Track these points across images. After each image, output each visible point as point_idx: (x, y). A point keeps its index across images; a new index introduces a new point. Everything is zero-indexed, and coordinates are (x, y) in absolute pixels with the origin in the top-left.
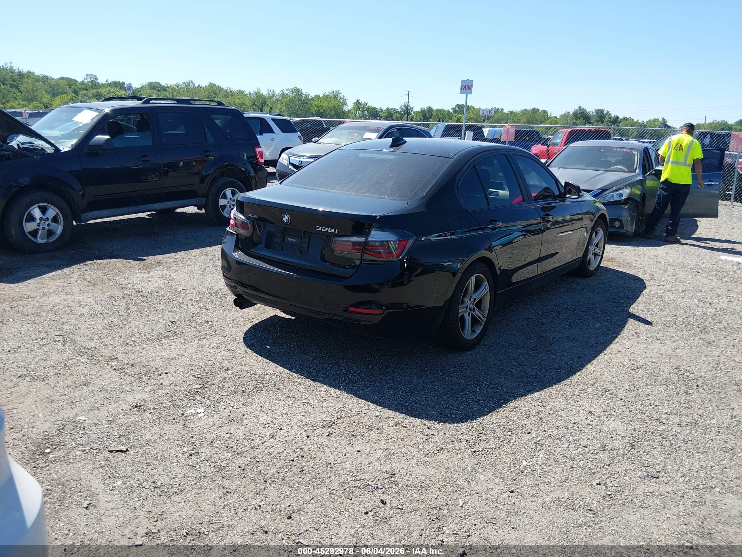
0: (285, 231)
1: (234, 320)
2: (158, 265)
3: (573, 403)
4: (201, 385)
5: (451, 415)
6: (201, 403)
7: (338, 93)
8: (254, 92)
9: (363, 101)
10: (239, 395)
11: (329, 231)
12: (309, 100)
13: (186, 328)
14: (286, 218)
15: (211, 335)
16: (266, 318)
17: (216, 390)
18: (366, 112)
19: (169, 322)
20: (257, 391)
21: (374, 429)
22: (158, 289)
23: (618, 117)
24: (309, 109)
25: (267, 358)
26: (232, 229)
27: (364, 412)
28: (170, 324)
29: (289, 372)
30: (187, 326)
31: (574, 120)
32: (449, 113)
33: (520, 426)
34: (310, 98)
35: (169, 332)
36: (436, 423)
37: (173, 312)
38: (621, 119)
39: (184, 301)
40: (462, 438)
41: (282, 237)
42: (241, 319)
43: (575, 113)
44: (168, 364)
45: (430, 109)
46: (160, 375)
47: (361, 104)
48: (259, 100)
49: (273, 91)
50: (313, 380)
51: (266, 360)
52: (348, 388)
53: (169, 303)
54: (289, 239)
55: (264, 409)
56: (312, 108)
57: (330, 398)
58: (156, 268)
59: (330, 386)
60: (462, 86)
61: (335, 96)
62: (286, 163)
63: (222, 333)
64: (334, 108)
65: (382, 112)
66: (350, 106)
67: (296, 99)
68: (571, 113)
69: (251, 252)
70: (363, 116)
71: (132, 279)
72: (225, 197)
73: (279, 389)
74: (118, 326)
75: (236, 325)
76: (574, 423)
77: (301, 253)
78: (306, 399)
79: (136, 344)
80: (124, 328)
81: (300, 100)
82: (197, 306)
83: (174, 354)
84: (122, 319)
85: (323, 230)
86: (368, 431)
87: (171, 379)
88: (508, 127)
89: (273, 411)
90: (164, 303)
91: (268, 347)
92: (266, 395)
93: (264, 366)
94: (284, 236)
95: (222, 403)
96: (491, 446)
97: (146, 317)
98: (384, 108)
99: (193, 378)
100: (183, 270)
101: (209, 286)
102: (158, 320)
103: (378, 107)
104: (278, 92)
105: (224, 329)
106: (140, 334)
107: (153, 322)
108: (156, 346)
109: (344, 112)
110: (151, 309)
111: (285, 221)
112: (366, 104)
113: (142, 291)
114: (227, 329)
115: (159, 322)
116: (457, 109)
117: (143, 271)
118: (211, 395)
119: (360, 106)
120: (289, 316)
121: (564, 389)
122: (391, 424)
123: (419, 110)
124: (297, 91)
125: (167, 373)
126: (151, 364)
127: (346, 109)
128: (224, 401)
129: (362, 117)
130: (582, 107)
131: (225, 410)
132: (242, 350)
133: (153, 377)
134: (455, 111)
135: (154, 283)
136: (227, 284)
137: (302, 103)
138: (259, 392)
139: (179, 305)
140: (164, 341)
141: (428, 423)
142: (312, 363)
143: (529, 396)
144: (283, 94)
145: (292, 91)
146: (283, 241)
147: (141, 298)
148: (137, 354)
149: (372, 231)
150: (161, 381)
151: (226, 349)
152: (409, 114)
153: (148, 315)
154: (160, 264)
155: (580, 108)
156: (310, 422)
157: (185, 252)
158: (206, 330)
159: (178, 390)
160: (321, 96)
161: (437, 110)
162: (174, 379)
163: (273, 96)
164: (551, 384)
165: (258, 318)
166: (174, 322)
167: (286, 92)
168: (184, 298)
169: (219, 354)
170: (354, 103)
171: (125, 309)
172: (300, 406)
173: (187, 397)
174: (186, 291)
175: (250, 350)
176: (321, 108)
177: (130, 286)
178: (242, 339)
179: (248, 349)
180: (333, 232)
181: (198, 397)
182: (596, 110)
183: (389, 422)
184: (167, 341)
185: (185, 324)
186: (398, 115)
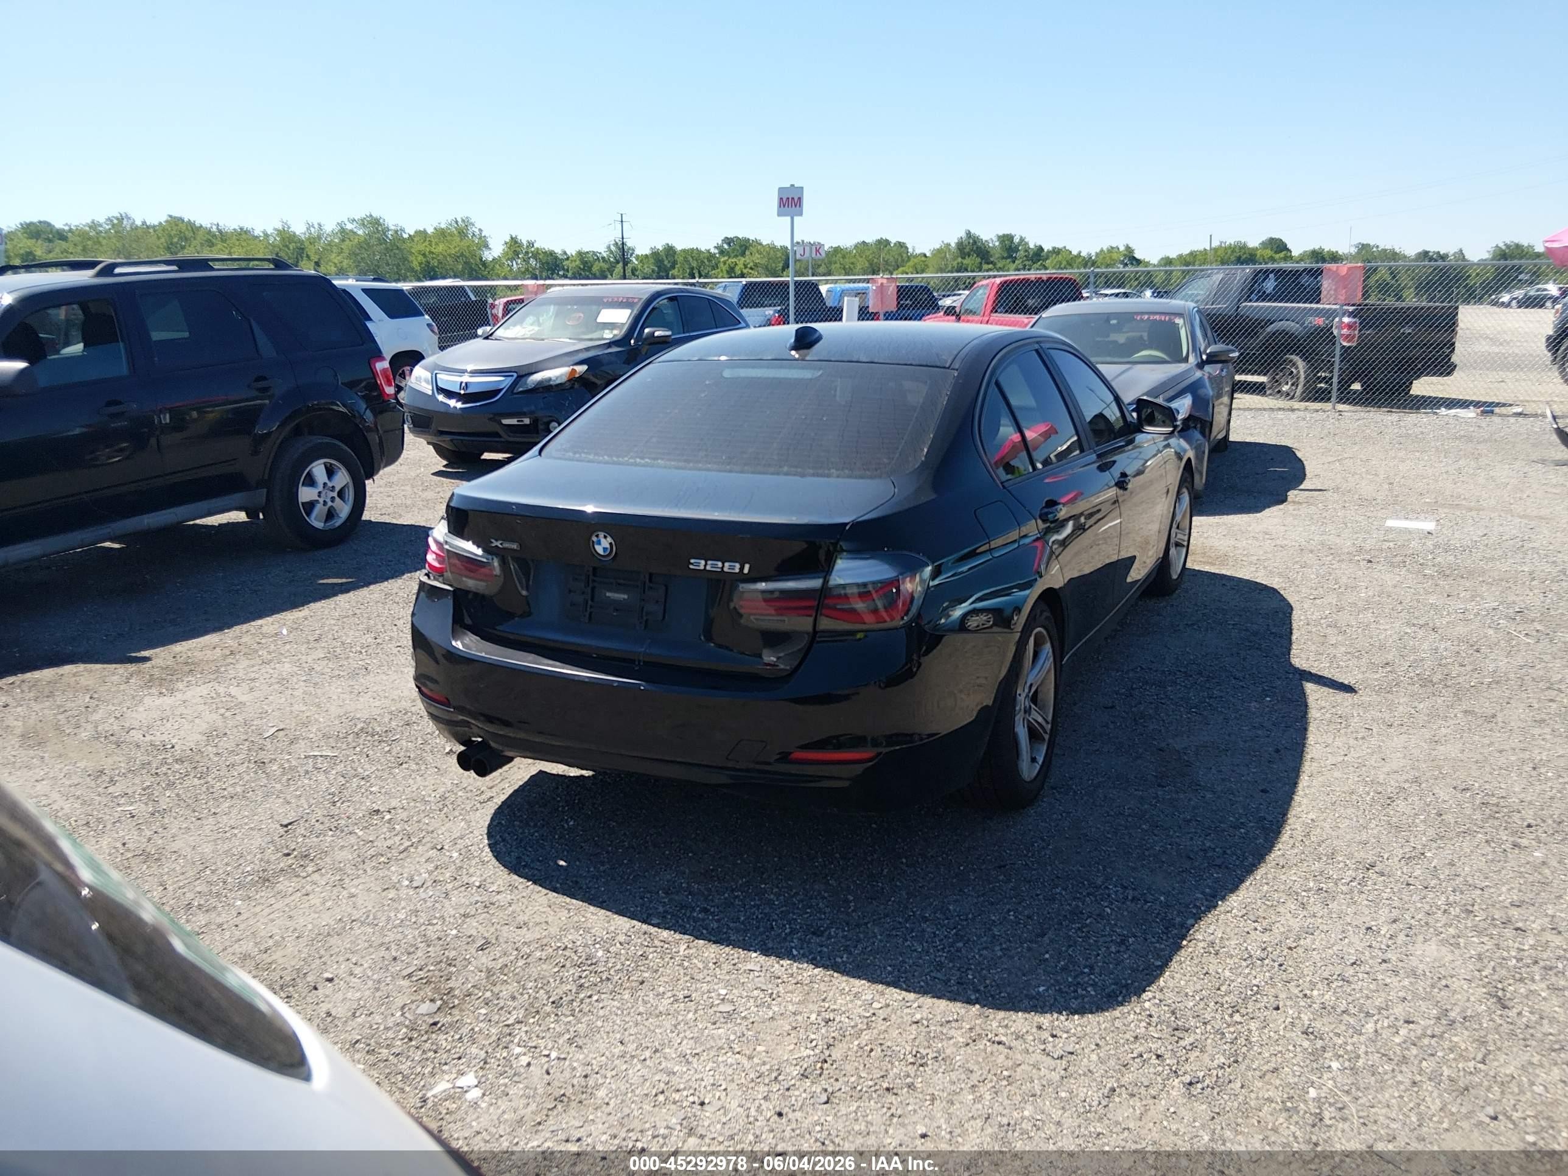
0: (594, 575)
1: (443, 798)
2: (187, 669)
3: (1317, 909)
4: (439, 1003)
5: (1085, 989)
6: (460, 1058)
7: (467, 222)
8: (275, 229)
9: (524, 239)
10: (548, 1015)
11: (726, 569)
12: (404, 240)
13: (329, 839)
14: (603, 544)
15: (402, 848)
16: (521, 783)
17: (483, 1011)
18: (533, 262)
19: (278, 826)
20: (590, 997)
21: (929, 1062)
22: (212, 735)
23: (1041, 249)
24: (405, 259)
25: (572, 896)
26: (435, 579)
27: (882, 1014)
28: (282, 831)
29: (645, 927)
30: (331, 833)
31: (960, 260)
32: (710, 256)
33: (1249, 993)
34: (406, 236)
35: (288, 855)
36: (1062, 1018)
37: (278, 797)
38: (1049, 252)
39: (294, 763)
40: (1141, 1049)
41: (589, 590)
42: (460, 793)
43: (960, 245)
44: (322, 952)
45: (670, 250)
46: (316, 988)
47: (520, 245)
48: (287, 246)
49: (320, 225)
50: (715, 942)
51: (574, 901)
52: (811, 953)
53: (256, 773)
54: (608, 594)
55: (631, 1047)
56: (411, 258)
57: (781, 989)
58: (186, 679)
59: (766, 952)
60: (781, 199)
61: (462, 230)
62: (427, 389)
63: (428, 839)
64: (462, 255)
65: (568, 259)
66: (496, 250)
67: (373, 242)
68: (953, 245)
69: (498, 633)
70: (527, 270)
71: (134, 715)
72: (311, 481)
73: (642, 983)
74: (145, 856)
75: (457, 813)
76: (1354, 963)
77: (646, 627)
78: (723, 1000)
79: (213, 901)
80: (164, 860)
81: (382, 241)
82: (334, 772)
83: (326, 919)
84: (148, 833)
85: (708, 568)
86: (918, 1070)
87: (349, 995)
88: (880, 281)
89: (656, 1051)
90: (244, 775)
91: (562, 863)
92: (616, 1003)
93: (576, 919)
94: (593, 589)
95: (518, 1050)
96: (1216, 1062)
97: (211, 820)
98: (572, 251)
99: (405, 983)
100: (257, 676)
101: (341, 712)
102: (246, 824)
103: (558, 250)
104: (330, 227)
105: (431, 829)
106: (213, 872)
107: (236, 831)
108: (272, 901)
109: (484, 264)
110: (215, 795)
111: (602, 553)
112: (531, 244)
113: (173, 747)
114: (437, 825)
115: (251, 829)
116: (726, 246)
117: (154, 691)
118: (477, 1029)
119: (518, 249)
120: (576, 769)
121: (1284, 878)
122: (961, 1040)
123: (648, 252)
124: (374, 223)
125: (330, 980)
126: (277, 955)
127: (488, 256)
128: (516, 1041)
129: (523, 273)
130: (972, 232)
131: (532, 1068)
132: (500, 882)
133: (296, 996)
134: (722, 252)
135: (197, 721)
136: (433, 716)
137: (387, 249)
138: (595, 998)
139: (283, 774)
140: (285, 884)
141: (1045, 1020)
142: (690, 894)
143: (1222, 906)
144: (343, 231)
145: (362, 223)
146: (592, 600)
147: (177, 766)
148: (227, 934)
149: (839, 561)
150: (324, 1007)
151: (457, 884)
152: (626, 263)
153: (215, 813)
154: (191, 667)
155: (969, 234)
156: (764, 1069)
157: (245, 627)
158: (383, 838)
159: (382, 1027)
160: (430, 230)
161: (684, 251)
162: (358, 995)
163: (319, 237)
164: (1250, 870)
165: (502, 786)
166: (290, 824)
167: (349, 226)
168: (290, 754)
169: (447, 903)
170: (506, 243)
171: (146, 804)
172: (717, 1025)
173: (413, 1043)
174: (288, 732)
175: (522, 880)
176: (433, 258)
177: (136, 735)
178: (487, 849)
179: (516, 877)
180: (737, 570)
181: (442, 1040)
182: (999, 237)
183: (953, 1032)
184: (294, 883)
185: (321, 827)
186: (602, 264)
